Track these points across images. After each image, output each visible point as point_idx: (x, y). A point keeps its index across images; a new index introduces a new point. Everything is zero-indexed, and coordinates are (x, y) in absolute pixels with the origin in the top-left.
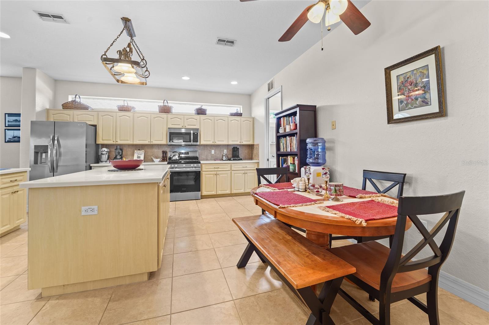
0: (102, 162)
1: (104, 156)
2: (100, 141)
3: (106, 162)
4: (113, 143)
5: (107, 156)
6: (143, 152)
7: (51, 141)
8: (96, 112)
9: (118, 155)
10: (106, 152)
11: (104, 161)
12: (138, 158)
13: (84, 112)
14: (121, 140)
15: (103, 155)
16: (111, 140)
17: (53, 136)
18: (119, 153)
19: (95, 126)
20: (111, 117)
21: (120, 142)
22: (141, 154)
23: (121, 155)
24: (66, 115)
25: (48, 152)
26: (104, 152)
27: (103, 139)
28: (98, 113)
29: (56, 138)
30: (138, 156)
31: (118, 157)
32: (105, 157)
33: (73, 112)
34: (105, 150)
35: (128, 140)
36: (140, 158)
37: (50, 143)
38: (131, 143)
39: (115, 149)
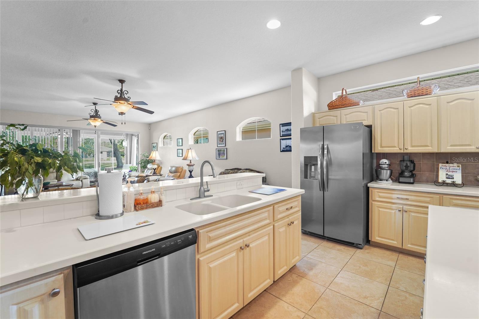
0: (381, 180)
1: (385, 171)
2: (378, 149)
3: (387, 181)
4: (399, 151)
5: (389, 172)
6: (458, 166)
7: (321, 150)
8: (371, 106)
9: (406, 171)
10: (387, 165)
11: (384, 178)
12: (447, 178)
13: (354, 110)
14: (412, 146)
15: (382, 171)
16: (395, 147)
17: (322, 144)
18: (407, 167)
19: (370, 127)
20: (395, 110)
21: (411, 150)
22: (453, 172)
23: (411, 171)
24: (332, 117)
25: (317, 164)
26: (384, 166)
27: (383, 146)
28: (374, 107)
29: (325, 147)
30: (447, 174)
31: (406, 174)
32: (387, 173)
33: (340, 111)
34: (386, 163)
35: (427, 146)
36: (453, 178)
37: (320, 152)
38: (435, 150)
39: (401, 161)
